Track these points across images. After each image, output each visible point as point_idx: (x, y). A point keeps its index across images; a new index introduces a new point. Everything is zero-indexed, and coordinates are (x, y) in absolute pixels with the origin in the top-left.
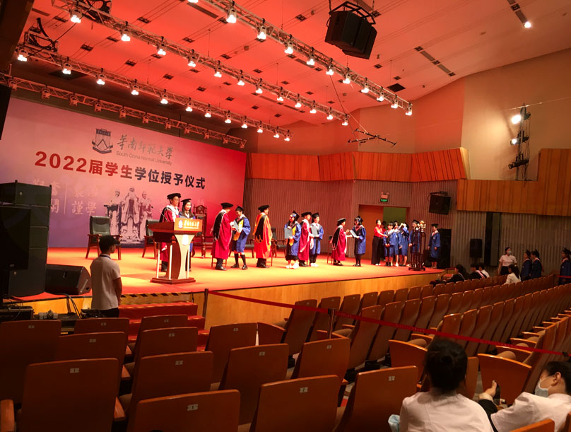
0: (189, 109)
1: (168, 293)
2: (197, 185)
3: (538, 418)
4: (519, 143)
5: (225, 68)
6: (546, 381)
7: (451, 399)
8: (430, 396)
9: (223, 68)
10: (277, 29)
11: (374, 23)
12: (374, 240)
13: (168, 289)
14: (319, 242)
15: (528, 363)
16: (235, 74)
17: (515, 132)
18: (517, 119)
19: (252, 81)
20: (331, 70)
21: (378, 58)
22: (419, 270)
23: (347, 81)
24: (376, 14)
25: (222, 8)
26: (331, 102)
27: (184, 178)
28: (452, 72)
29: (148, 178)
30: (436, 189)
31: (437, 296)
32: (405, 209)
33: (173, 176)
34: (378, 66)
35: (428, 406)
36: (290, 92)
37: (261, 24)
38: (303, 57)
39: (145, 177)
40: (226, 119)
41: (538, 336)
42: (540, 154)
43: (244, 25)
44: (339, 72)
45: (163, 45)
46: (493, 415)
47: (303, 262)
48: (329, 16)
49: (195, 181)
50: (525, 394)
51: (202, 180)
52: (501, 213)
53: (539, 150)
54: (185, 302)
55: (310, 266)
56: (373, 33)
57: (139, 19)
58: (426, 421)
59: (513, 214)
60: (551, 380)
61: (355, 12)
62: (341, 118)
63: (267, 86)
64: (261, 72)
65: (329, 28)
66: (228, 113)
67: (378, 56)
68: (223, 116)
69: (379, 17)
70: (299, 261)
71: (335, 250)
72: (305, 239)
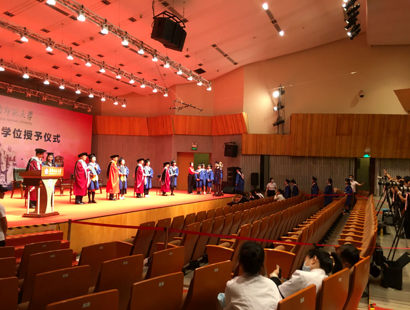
0: (47, 83)
1: (38, 224)
2: (54, 140)
4: (278, 109)
5: (76, 53)
6: (308, 262)
7: (256, 278)
8: (243, 279)
9: (73, 53)
10: (116, 27)
11: (185, 27)
12: (188, 177)
13: (38, 222)
14: (151, 179)
15: (293, 252)
16: (84, 57)
17: (276, 103)
18: (276, 94)
19: (97, 63)
20: (155, 58)
21: (187, 50)
22: (219, 196)
23: (167, 66)
24: (185, 21)
25: (74, 10)
26: (155, 80)
27: (43, 135)
28: (236, 62)
29: (12, 135)
30: (228, 140)
31: (234, 213)
32: (208, 154)
33: (34, 134)
34: (187, 56)
35: (243, 284)
36: (125, 72)
37: (104, 23)
38: (136, 48)
39: (10, 134)
40: (76, 90)
42: (291, 117)
43: (91, 23)
44: (162, 59)
45: (25, 34)
46: (280, 286)
47: (140, 194)
48: (153, 20)
49: (52, 137)
50: (298, 271)
51: (58, 136)
52: (269, 156)
53: (291, 114)
54: (53, 230)
55: (145, 197)
56: (184, 34)
57: (5, 13)
58: (242, 295)
59: (276, 156)
60: (311, 261)
61: (171, 19)
62: (162, 91)
63: (108, 67)
64: (103, 56)
65: (153, 28)
66: (78, 86)
67: (187, 49)
68: (74, 88)
69: (187, 23)
70: (137, 194)
71: (163, 184)
72: (140, 178)
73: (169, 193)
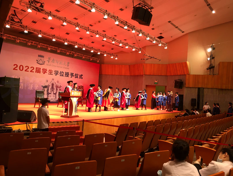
0: (76, 47)
1: (67, 121)
2: (80, 77)
3: (218, 171)
4: (211, 59)
5: (91, 30)
6: (221, 156)
7: (183, 163)
8: (174, 163)
10: (112, 14)
11: (151, 12)
12: (152, 100)
13: (68, 120)
14: (129, 100)
15: (214, 149)
16: (95, 32)
17: (209, 55)
18: (209, 50)
19: (102, 35)
20: (134, 31)
22: (170, 111)
23: (141, 35)
24: (152, 8)
25: (89, 6)
26: (134, 44)
27: (74, 75)
28: (183, 31)
30: (177, 78)
31: (177, 122)
32: (165, 87)
33: (70, 74)
34: (153, 29)
35: (173, 166)
36: (117, 39)
37: (105, 12)
38: (123, 25)
39: (58, 74)
40: (91, 50)
41: (218, 138)
42: (219, 64)
43: (98, 12)
44: (137, 31)
45: (65, 21)
46: (200, 170)
47: (123, 108)
48: (133, 9)
49: (79, 76)
50: (213, 162)
51: (82, 75)
52: (204, 88)
53: (219, 62)
54: (75, 125)
55: (126, 110)
56: (150, 16)
57: (56, 10)
58: (173, 173)
59: (209, 88)
60: (223, 156)
61: (144, 7)
62: (138, 50)
63: (108, 37)
64: (105, 31)
65: (133, 13)
66: (92, 48)
67: (153, 25)
68: (90, 49)
69: (153, 9)
70: (121, 108)
71: (137, 103)
72: (124, 99)
73: (140, 108)
